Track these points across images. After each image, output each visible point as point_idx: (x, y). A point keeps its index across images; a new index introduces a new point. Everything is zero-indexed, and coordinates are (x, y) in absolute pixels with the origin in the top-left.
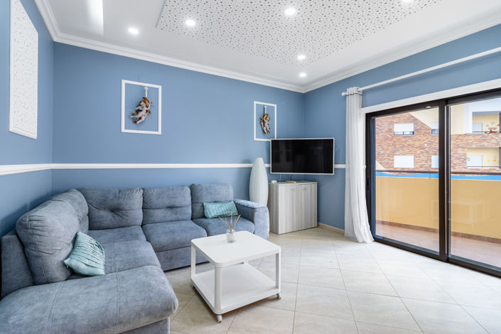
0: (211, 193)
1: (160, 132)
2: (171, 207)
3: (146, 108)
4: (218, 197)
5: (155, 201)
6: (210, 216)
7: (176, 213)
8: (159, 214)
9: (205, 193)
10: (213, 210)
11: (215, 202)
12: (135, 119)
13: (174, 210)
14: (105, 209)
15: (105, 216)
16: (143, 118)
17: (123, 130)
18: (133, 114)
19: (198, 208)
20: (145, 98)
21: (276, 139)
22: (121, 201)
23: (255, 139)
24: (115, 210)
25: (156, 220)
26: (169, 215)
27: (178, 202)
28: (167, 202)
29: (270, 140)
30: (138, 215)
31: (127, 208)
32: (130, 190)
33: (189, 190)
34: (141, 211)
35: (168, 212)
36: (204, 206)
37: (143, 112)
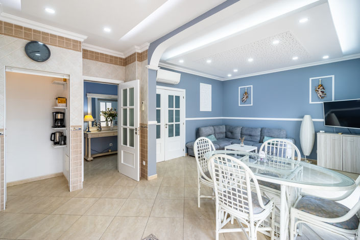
0: (269, 132)
1: (251, 105)
2: (250, 135)
3: (246, 96)
5: (244, 132)
9: (266, 132)
11: (271, 137)
12: (243, 101)
13: (251, 137)
14: (230, 132)
15: (229, 134)
16: (245, 100)
17: (239, 105)
18: (242, 99)
19: (262, 138)
20: (245, 92)
22: (233, 130)
23: (311, 103)
24: (232, 133)
27: (253, 133)
29: (323, 102)
31: (234, 132)
32: (237, 127)
33: (260, 129)
34: (240, 135)
35: (249, 137)
36: (264, 138)
37: (245, 98)
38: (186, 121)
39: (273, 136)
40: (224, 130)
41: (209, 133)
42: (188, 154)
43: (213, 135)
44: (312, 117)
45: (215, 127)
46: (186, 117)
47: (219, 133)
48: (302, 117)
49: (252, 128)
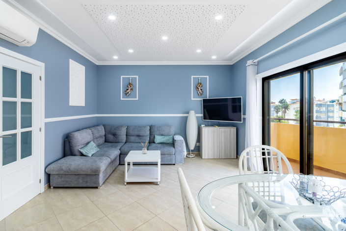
0: (159, 130)
1: (137, 99)
2: (139, 136)
3: (130, 88)
4: (163, 133)
5: (131, 132)
6: (156, 143)
7: (140, 139)
8: (132, 138)
9: (156, 130)
10: (158, 139)
11: (162, 135)
12: (126, 94)
13: (140, 137)
14: (111, 134)
15: (111, 137)
16: (129, 93)
17: (122, 99)
18: (126, 91)
19: (152, 138)
20: (130, 83)
21: (208, 98)
22: (116, 131)
23: (192, 99)
24: (114, 135)
25: (132, 141)
26: (137, 139)
27: (142, 133)
28: (136, 133)
29: (202, 99)
30: (124, 138)
31: (118, 134)
32: (121, 126)
33: (149, 128)
34: (125, 136)
35: (137, 138)
36: (154, 137)
37: (129, 90)
38: (46, 124)
39: (163, 134)
40: (103, 133)
41: (87, 140)
42: (49, 187)
43: (92, 142)
44: (196, 113)
45: (93, 129)
46: (46, 117)
47: (98, 137)
48: (188, 113)
49: (140, 127)
